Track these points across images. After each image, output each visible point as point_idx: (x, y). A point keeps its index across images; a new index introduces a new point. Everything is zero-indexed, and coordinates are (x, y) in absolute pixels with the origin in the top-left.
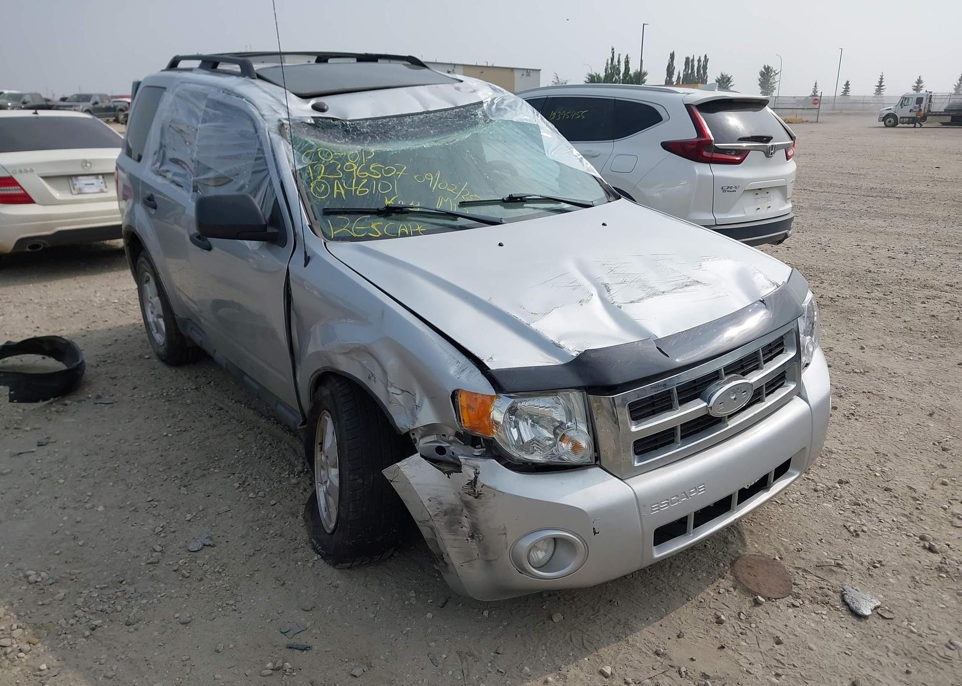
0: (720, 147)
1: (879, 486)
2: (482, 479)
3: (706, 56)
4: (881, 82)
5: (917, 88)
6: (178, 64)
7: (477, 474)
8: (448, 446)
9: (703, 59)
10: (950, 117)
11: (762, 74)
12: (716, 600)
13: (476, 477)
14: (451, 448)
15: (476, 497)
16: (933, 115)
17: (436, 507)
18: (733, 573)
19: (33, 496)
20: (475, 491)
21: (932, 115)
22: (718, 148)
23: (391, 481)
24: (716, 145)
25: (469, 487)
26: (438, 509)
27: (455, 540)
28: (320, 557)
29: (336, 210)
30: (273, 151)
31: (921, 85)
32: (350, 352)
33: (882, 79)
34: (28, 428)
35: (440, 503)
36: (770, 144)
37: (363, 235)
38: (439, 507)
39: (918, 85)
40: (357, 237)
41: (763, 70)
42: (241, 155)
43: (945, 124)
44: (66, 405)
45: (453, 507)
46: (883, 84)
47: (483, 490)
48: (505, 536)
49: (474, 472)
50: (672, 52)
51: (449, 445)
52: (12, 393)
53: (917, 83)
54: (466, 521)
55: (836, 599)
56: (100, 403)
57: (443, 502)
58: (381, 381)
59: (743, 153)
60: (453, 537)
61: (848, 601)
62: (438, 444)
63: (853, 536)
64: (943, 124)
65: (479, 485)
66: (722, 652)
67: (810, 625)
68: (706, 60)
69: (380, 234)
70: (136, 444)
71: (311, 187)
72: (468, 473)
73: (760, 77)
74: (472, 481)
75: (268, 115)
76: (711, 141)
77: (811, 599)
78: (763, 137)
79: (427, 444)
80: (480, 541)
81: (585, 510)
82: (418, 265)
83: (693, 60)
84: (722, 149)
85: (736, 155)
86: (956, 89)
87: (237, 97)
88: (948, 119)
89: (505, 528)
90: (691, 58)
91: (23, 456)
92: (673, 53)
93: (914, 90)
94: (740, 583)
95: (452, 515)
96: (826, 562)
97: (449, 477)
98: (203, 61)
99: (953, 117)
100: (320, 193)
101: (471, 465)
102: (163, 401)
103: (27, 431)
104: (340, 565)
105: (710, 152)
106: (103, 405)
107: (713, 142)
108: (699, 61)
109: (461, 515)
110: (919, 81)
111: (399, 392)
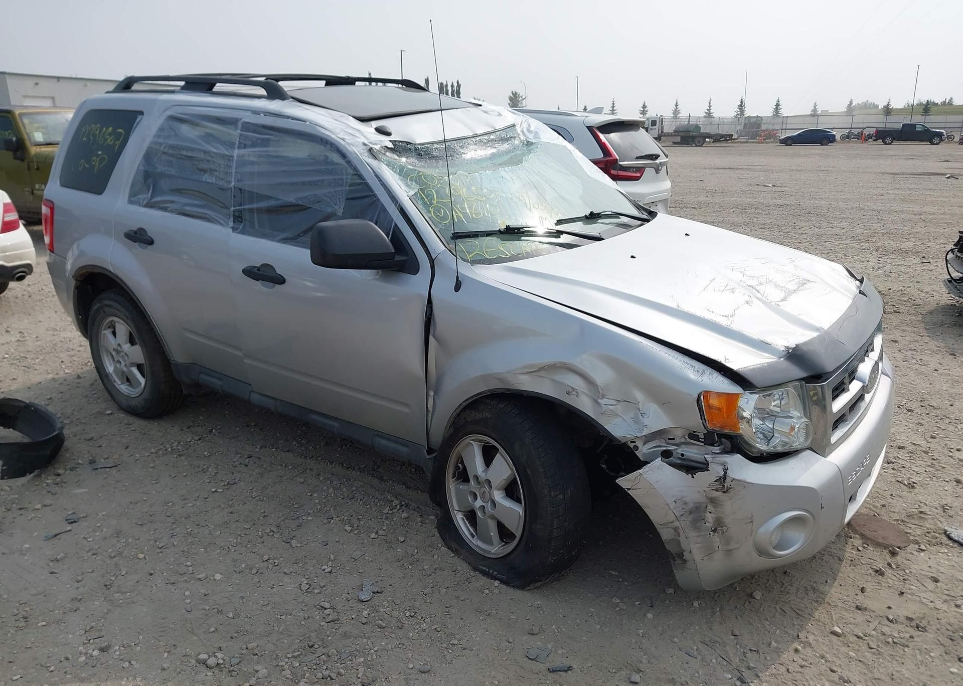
0: (624, 166)
1: (891, 446)
2: (731, 474)
3: (458, 82)
4: (613, 107)
5: (644, 112)
6: (132, 85)
7: (725, 470)
8: (676, 449)
9: (455, 85)
10: (680, 137)
11: (511, 99)
12: (862, 556)
13: (725, 474)
14: (678, 451)
15: (724, 492)
16: (666, 136)
17: (681, 508)
18: (856, 532)
19: (120, 577)
20: (724, 486)
21: (664, 136)
22: (622, 166)
23: (629, 489)
24: (620, 163)
25: (718, 483)
26: (683, 509)
27: (699, 536)
28: (500, 583)
29: (464, 234)
30: (377, 176)
31: (646, 109)
32: (539, 370)
33: (613, 104)
34: (39, 506)
35: (685, 503)
36: (658, 161)
37: (495, 257)
38: (684, 507)
39: (644, 110)
40: (490, 259)
41: (511, 95)
42: (323, 181)
43: (675, 143)
44: (59, 475)
45: (698, 505)
46: (615, 109)
47: (733, 484)
48: (751, 524)
49: (723, 468)
50: (426, 78)
51: (676, 447)
52: (4, 468)
53: (643, 108)
54: (710, 518)
55: (945, 539)
56: (101, 468)
57: (687, 502)
58: (587, 395)
59: (641, 170)
60: (696, 534)
61: (956, 538)
62: (665, 448)
63: (910, 488)
64: (674, 143)
65: (728, 480)
66: (903, 598)
67: (944, 563)
68: (459, 86)
69: (509, 255)
70: (190, 505)
71: (431, 211)
72: (716, 470)
73: (509, 101)
74: (721, 477)
75: (349, 139)
76: (617, 159)
77: (928, 542)
78: (652, 155)
79: (652, 450)
80: (723, 533)
81: (815, 488)
82: (588, 282)
83: (447, 86)
84: (625, 167)
85: (635, 172)
86: (674, 114)
87: (293, 120)
88: (678, 139)
89: (752, 516)
90: (445, 83)
91: (63, 536)
92: (428, 79)
93: (641, 113)
94: (869, 539)
95: (696, 513)
96: (913, 512)
97: (693, 477)
98: (186, 82)
99: (682, 137)
100: (441, 217)
101: (719, 462)
102: (175, 456)
103: (38, 509)
104: (532, 585)
105: (616, 170)
106: (108, 470)
107: (619, 161)
108: (452, 86)
109: (705, 512)
110: (644, 107)
111: (614, 403)
